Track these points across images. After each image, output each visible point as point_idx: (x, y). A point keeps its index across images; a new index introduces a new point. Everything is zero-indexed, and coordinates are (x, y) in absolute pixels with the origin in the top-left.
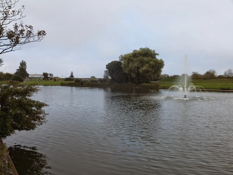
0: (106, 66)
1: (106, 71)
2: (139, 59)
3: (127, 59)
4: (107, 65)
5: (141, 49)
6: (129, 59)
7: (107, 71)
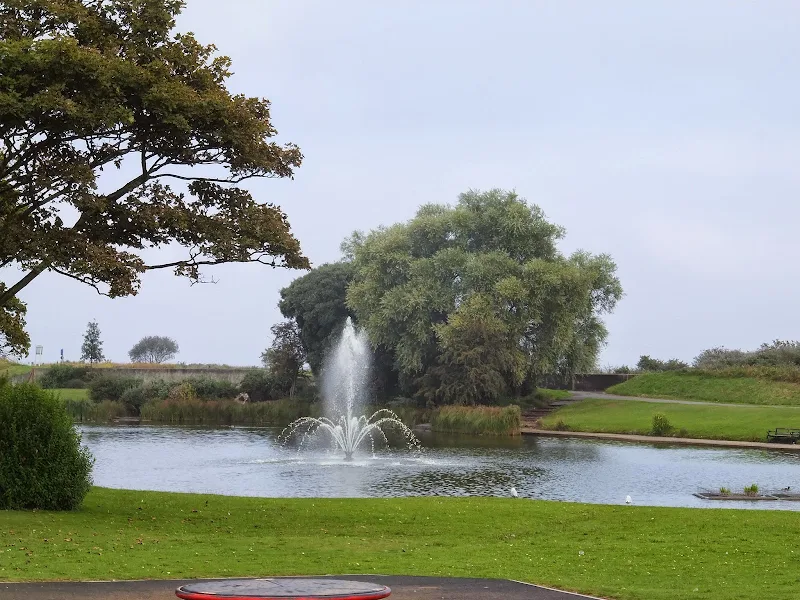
0: (279, 298)
1: (282, 331)
2: (443, 262)
3: (374, 265)
4: (284, 294)
5: (466, 198)
6: (385, 265)
7: (289, 326)
